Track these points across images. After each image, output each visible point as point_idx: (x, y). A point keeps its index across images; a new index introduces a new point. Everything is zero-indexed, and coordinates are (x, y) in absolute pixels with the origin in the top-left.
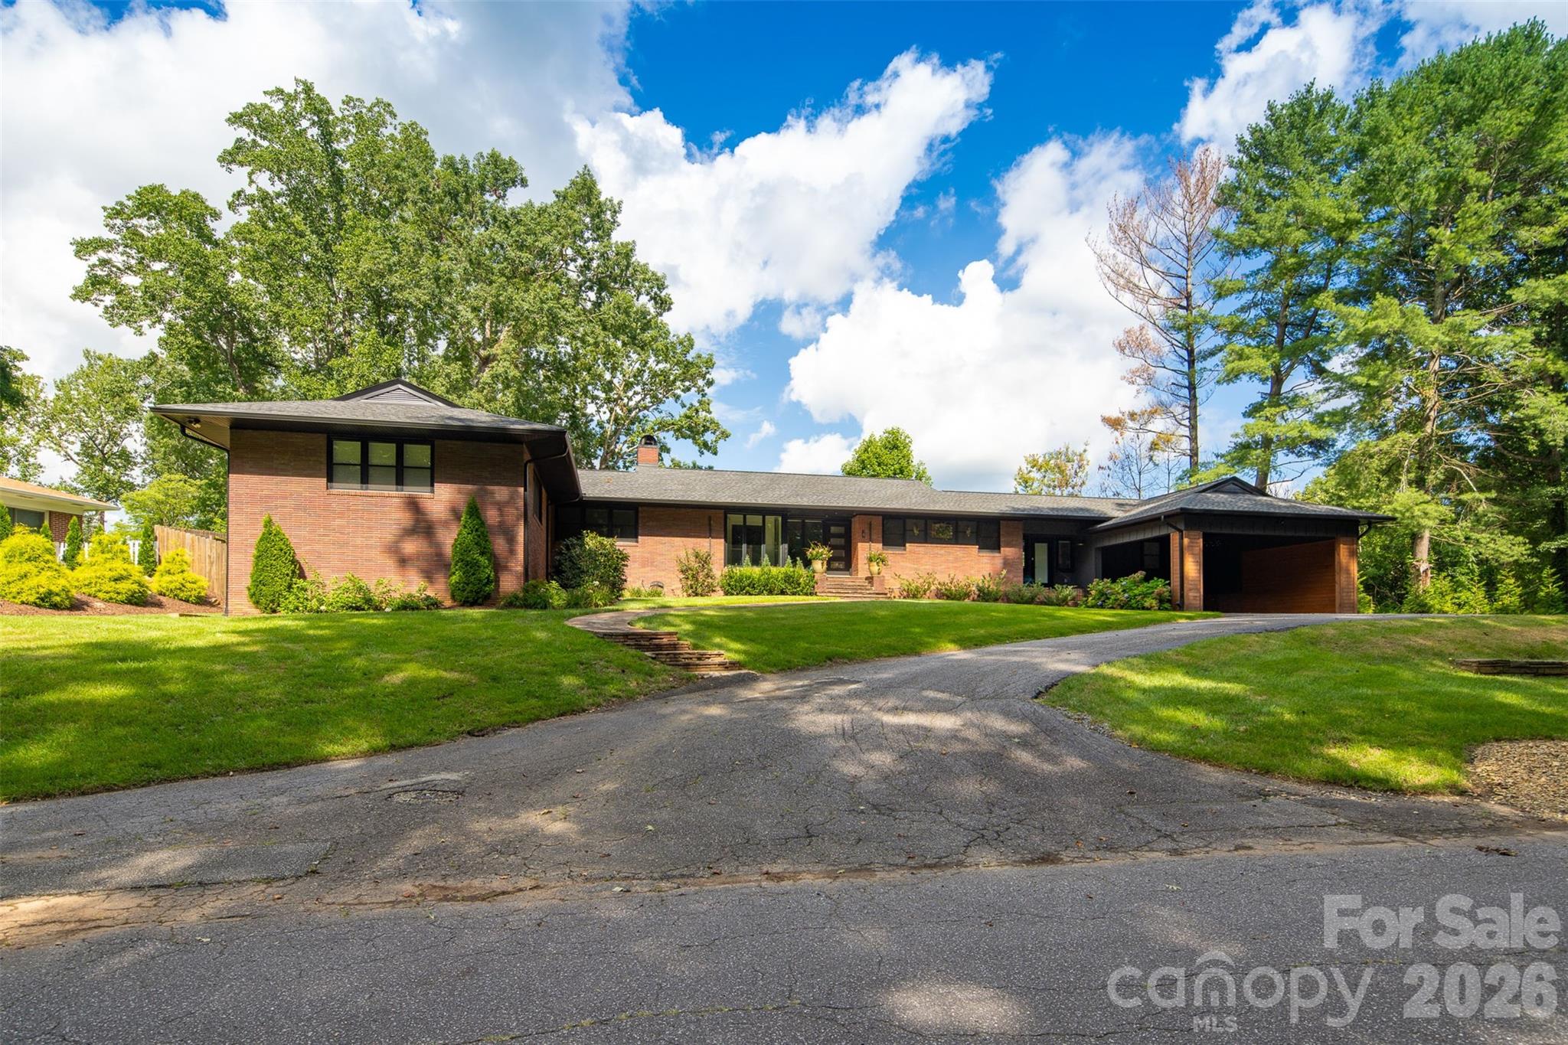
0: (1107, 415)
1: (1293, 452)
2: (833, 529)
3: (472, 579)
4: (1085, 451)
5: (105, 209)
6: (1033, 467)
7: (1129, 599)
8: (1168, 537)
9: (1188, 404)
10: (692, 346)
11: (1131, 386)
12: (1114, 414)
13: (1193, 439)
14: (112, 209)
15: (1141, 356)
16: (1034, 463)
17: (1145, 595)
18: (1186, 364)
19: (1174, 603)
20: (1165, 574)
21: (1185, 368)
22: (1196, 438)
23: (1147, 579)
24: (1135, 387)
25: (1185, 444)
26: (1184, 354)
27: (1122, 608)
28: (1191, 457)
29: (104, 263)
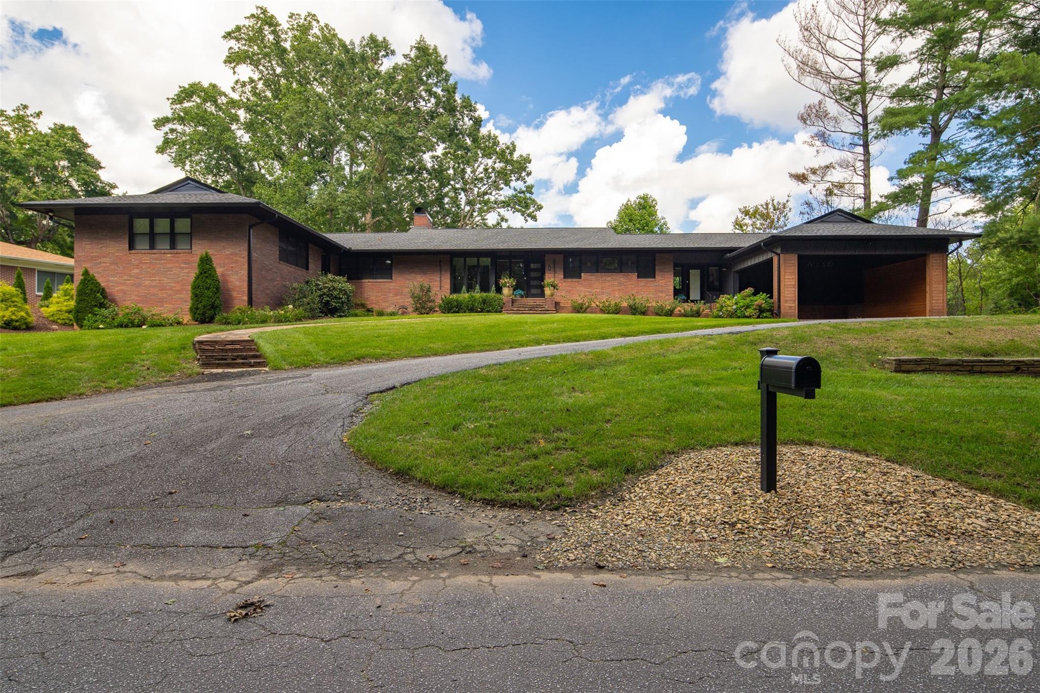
0: (793, 172)
1: (958, 190)
2: (532, 266)
3: (200, 306)
4: (787, 201)
5: (168, 99)
6: (746, 216)
7: (736, 311)
8: (771, 260)
9: (862, 158)
10: (514, 150)
11: (812, 148)
12: (801, 171)
13: (867, 186)
14: (173, 99)
15: (821, 124)
16: (746, 213)
17: (748, 307)
18: (861, 127)
19: (774, 313)
20: (769, 291)
21: (861, 129)
22: (869, 184)
23: (755, 294)
24: (815, 148)
25: (860, 190)
26: (860, 119)
27: (731, 317)
28: (865, 199)
29: (172, 131)
